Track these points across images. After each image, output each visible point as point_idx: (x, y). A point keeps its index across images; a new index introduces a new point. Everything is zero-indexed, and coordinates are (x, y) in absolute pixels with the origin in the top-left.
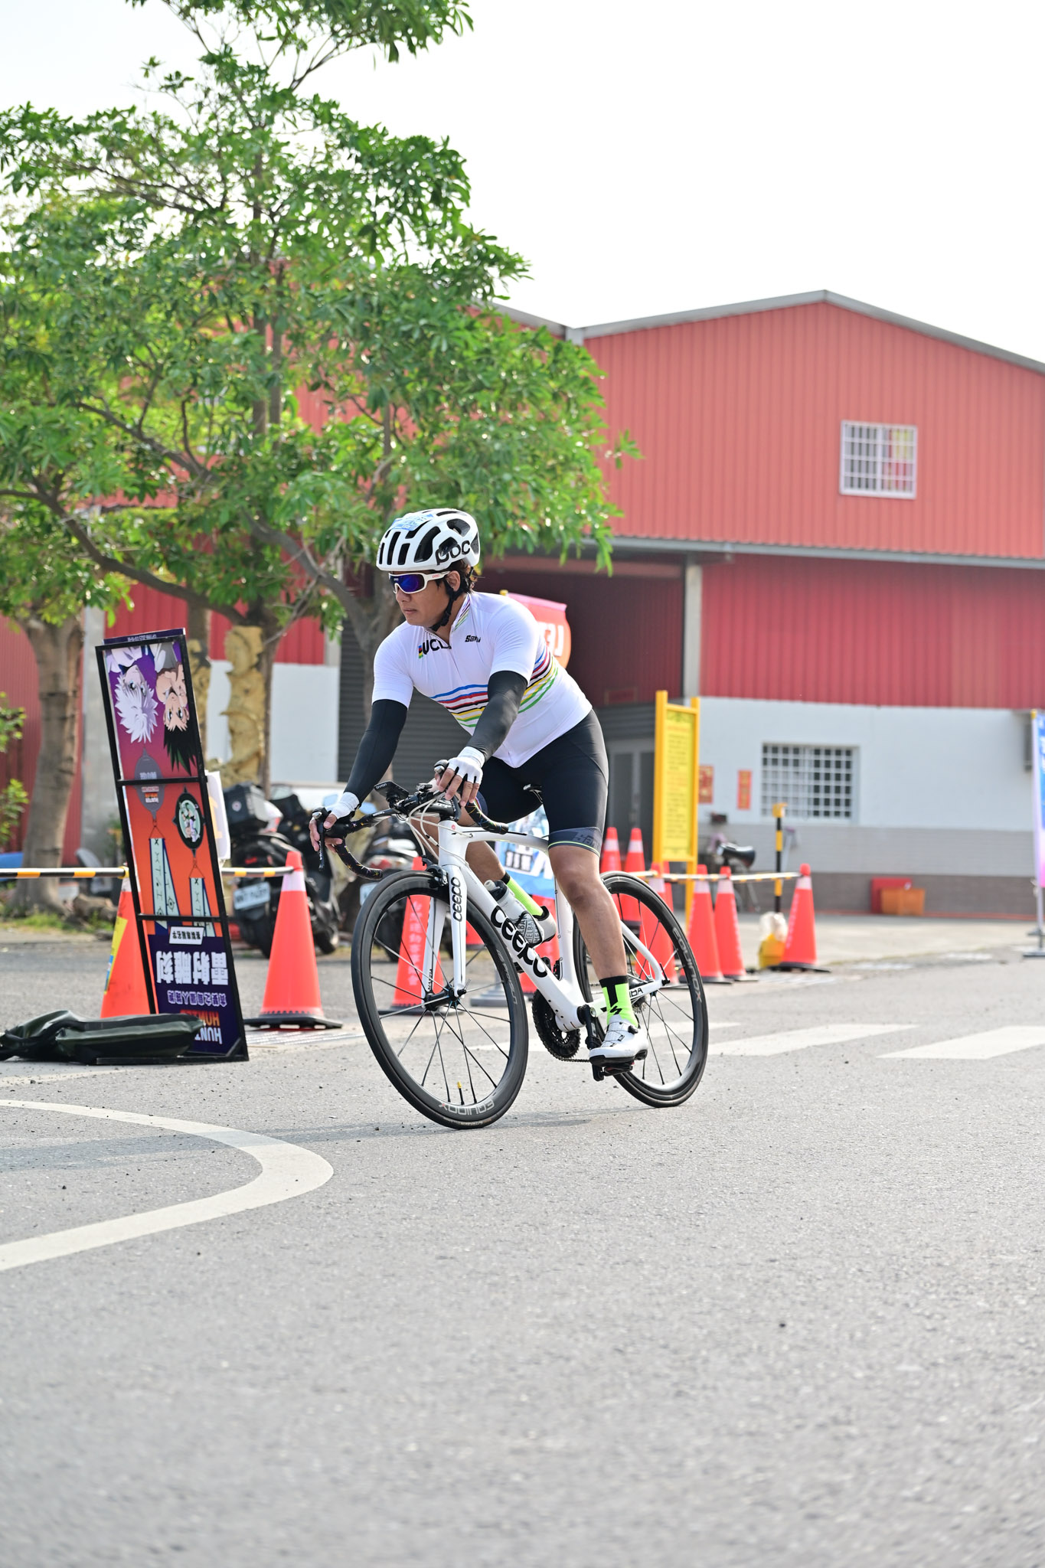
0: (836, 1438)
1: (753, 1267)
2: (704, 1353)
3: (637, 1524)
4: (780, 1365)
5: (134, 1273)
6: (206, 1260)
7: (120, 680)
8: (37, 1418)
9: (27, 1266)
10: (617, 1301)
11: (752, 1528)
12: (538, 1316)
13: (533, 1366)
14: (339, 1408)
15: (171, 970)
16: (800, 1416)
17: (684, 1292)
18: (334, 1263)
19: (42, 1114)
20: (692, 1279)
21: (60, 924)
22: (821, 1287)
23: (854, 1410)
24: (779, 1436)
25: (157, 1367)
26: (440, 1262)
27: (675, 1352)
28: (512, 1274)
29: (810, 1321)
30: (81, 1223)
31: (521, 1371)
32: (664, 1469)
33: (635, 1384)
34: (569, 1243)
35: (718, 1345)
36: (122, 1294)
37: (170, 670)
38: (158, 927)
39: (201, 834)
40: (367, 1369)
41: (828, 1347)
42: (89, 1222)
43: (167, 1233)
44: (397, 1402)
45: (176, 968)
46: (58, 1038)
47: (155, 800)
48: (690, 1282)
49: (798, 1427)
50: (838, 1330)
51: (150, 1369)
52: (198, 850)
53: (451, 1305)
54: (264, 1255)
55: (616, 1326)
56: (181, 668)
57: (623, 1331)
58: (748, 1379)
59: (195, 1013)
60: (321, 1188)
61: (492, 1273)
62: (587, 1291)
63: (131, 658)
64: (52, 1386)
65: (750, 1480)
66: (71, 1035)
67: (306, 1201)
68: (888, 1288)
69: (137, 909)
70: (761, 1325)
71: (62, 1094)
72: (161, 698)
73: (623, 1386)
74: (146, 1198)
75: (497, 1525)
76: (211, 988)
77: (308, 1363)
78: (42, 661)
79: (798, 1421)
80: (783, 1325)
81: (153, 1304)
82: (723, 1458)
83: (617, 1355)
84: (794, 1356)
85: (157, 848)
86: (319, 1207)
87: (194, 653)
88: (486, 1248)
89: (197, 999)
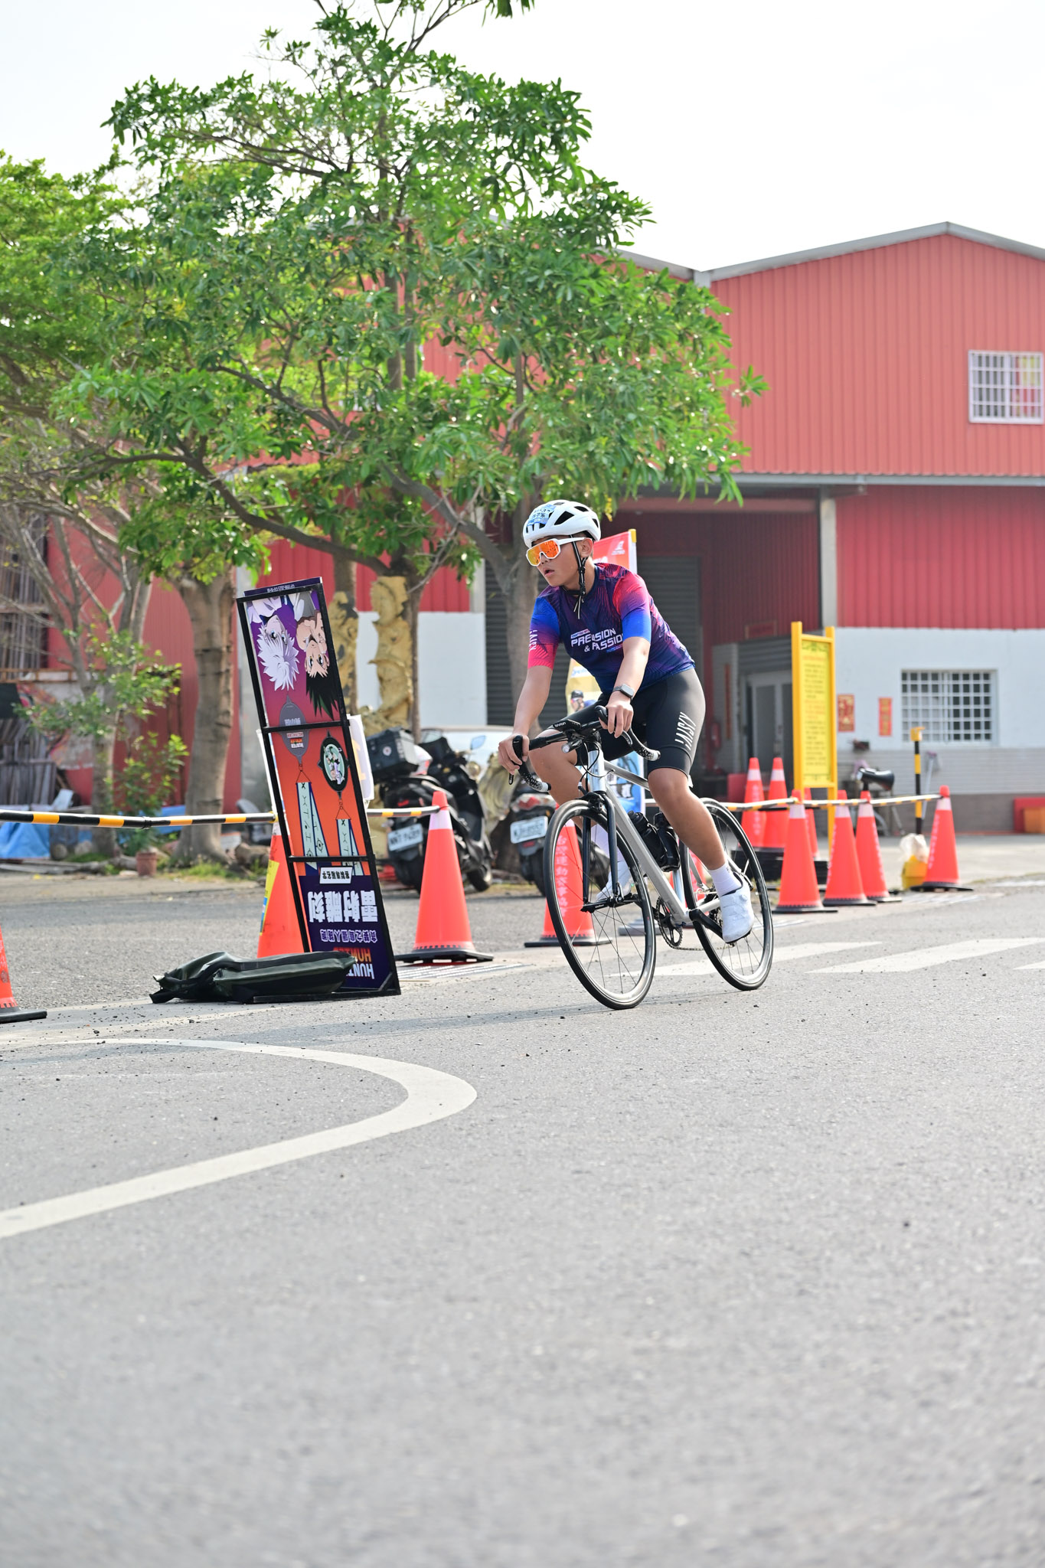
0: (953, 1330)
1: (881, 1171)
2: (828, 1253)
3: (753, 1415)
4: (902, 1262)
5: (279, 1196)
6: (348, 1182)
8: (178, 1334)
9: (176, 1193)
10: (746, 1207)
11: (866, 1417)
12: (669, 1224)
13: (660, 1271)
14: (469, 1316)
15: (321, 909)
16: (919, 1309)
17: (812, 1197)
18: (473, 1181)
19: (198, 1051)
20: (821, 1184)
21: (223, 872)
22: (947, 1188)
23: (973, 1302)
24: (897, 1329)
25: (295, 1283)
26: (576, 1176)
27: (800, 1253)
28: (645, 1185)
29: (934, 1220)
30: (230, 1151)
31: (649, 1275)
32: (782, 1364)
33: (758, 1285)
34: (702, 1154)
35: (842, 1245)
36: (266, 1216)
37: (309, 619)
38: (308, 868)
39: (346, 776)
40: (499, 1278)
41: (950, 1244)
42: (239, 1150)
43: (312, 1158)
44: (527, 1309)
45: (328, 907)
46: (215, 979)
47: (302, 745)
48: (818, 1187)
49: (917, 1320)
50: (961, 1228)
51: (289, 1286)
52: (343, 792)
53: (584, 1216)
54: (405, 1175)
55: (744, 1230)
56: (319, 616)
57: (750, 1235)
58: (870, 1277)
59: (347, 950)
60: (464, 1111)
61: (626, 1185)
62: (718, 1199)
63: (270, 608)
64: (196, 1303)
65: (866, 1372)
66: (228, 976)
67: (449, 1123)
68: (1013, 1187)
69: (288, 852)
70: (886, 1225)
71: (218, 1032)
72: (302, 646)
73: (747, 1286)
74: (294, 1126)
75: (617, 1421)
76: (362, 925)
77: (442, 1275)
78: (196, 619)
79: (917, 1315)
80: (907, 1225)
81: (295, 1225)
82: (842, 1352)
83: (743, 1258)
84: (916, 1253)
85: (304, 792)
86: (461, 1129)
87: (340, 605)
88: (621, 1162)
89: (349, 936)
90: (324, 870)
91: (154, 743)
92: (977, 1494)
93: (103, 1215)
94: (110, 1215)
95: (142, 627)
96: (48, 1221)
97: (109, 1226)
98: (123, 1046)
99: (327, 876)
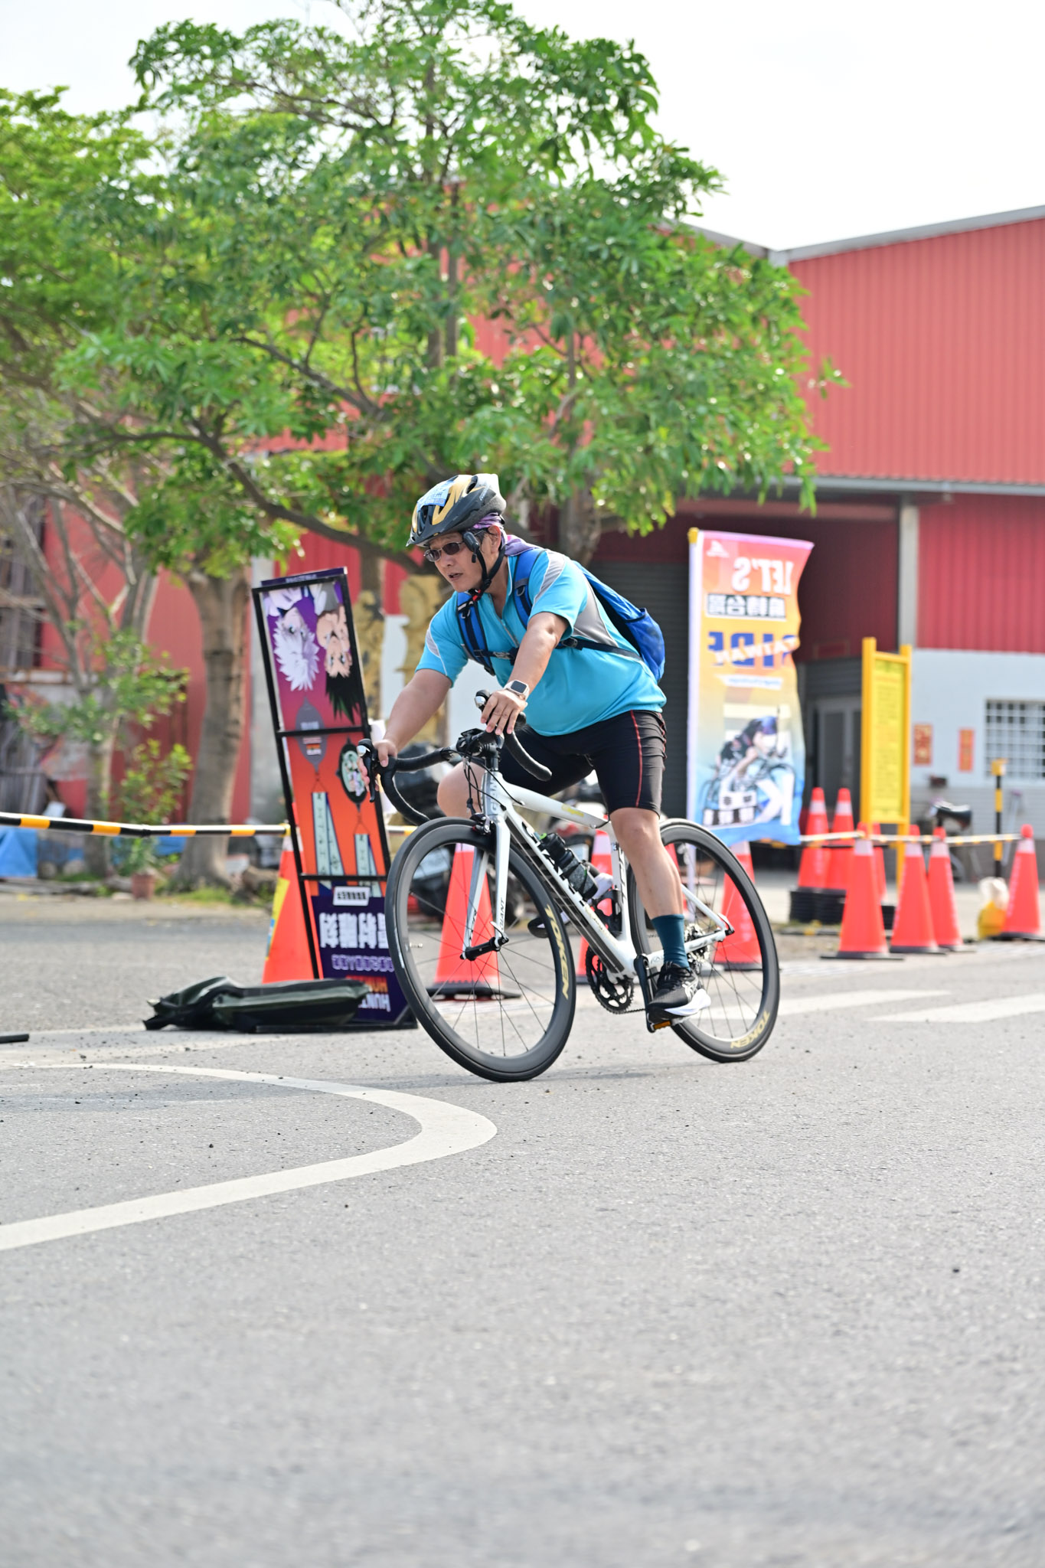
0: (999, 1374)
1: (932, 1219)
2: (869, 1296)
3: (777, 1449)
4: (949, 1306)
5: (277, 1224)
6: (354, 1212)
7: (279, 623)
8: (164, 1354)
9: (165, 1218)
10: (784, 1249)
11: (898, 1454)
12: (698, 1263)
13: (686, 1309)
14: (478, 1346)
15: (334, 933)
16: (962, 1353)
17: (856, 1241)
18: (488, 1215)
19: (197, 1078)
20: (866, 1229)
21: (228, 896)
22: (1002, 1237)
23: (1022, 1348)
24: (937, 1371)
25: (292, 1309)
26: (600, 1214)
27: (839, 1295)
28: (675, 1225)
29: (986, 1267)
30: (226, 1179)
31: (673, 1313)
32: (812, 1400)
33: (792, 1324)
34: (740, 1196)
35: (885, 1288)
36: (262, 1243)
37: (331, 612)
38: (321, 888)
40: (512, 1311)
41: (1002, 1290)
42: (234, 1178)
43: (315, 1187)
44: (540, 1341)
45: (342, 931)
46: (216, 1005)
47: (317, 751)
48: (864, 1232)
49: (960, 1363)
50: (1015, 1275)
51: (285, 1311)
53: (607, 1253)
54: (415, 1208)
55: (779, 1272)
56: (342, 610)
57: (786, 1276)
58: (912, 1320)
59: (361, 979)
60: (482, 1146)
61: (654, 1224)
62: (753, 1240)
63: (289, 600)
64: (182, 1325)
65: (901, 1411)
66: (229, 1002)
67: (465, 1158)
69: (299, 868)
70: (933, 1271)
71: (217, 1060)
72: (323, 643)
73: (779, 1326)
74: (296, 1155)
75: (631, 1451)
76: (378, 952)
77: (451, 1305)
78: (206, 617)
79: (960, 1358)
80: (956, 1271)
81: (294, 1252)
82: (876, 1391)
83: (778, 1298)
84: (964, 1299)
85: (319, 802)
86: (478, 1164)
87: (366, 607)
88: (652, 1201)
89: (364, 964)
90: (338, 890)
91: (155, 753)
92: (1011, 1530)
93: (86, 1236)
94: (94, 1237)
95: (146, 625)
96: (26, 1241)
97: (92, 1247)
98: (111, 1071)
99: (341, 897)
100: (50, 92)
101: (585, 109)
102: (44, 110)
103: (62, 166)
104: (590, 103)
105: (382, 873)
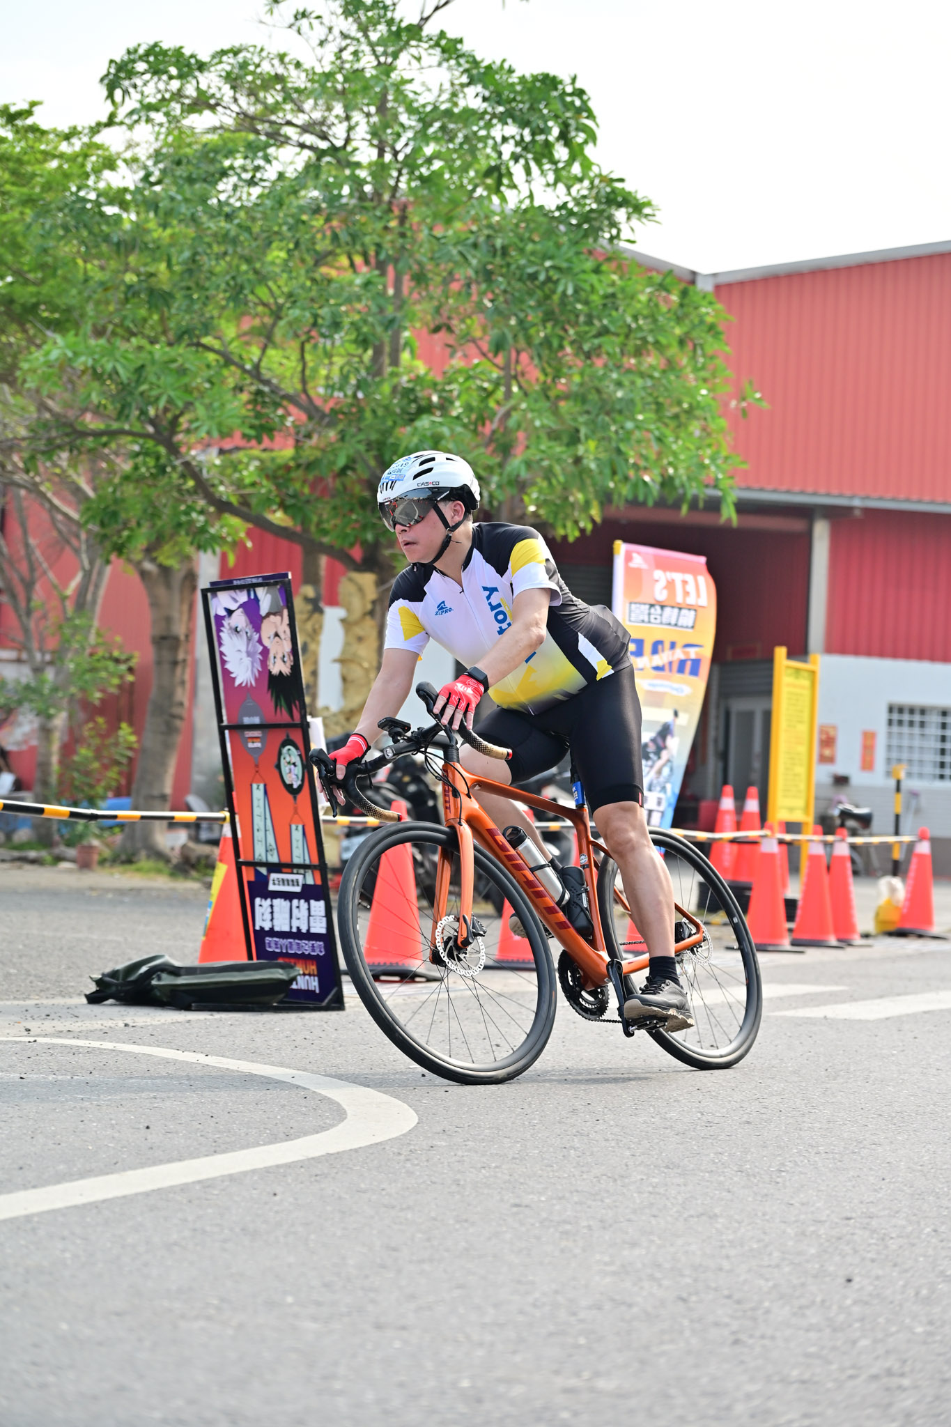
0: (888, 1389)
1: (827, 1224)
2: (767, 1304)
4: (841, 1318)
5: (210, 1211)
6: (281, 1201)
7: (225, 623)
8: (100, 1344)
9: (104, 1201)
10: (686, 1252)
12: (606, 1264)
13: (594, 1312)
14: (397, 1344)
15: (269, 917)
16: (853, 1367)
17: (755, 1246)
18: (409, 1208)
19: (135, 1056)
20: (765, 1233)
21: (167, 870)
22: (893, 1245)
23: (909, 1363)
24: (830, 1385)
25: (222, 1300)
26: (515, 1209)
27: (739, 1302)
28: (585, 1223)
29: (878, 1278)
30: (161, 1162)
31: (582, 1315)
32: (711, 1412)
33: (693, 1331)
34: (646, 1195)
35: (782, 1297)
36: (195, 1230)
37: (275, 614)
38: (258, 873)
39: (303, 780)
40: (430, 1308)
41: (891, 1302)
42: (170, 1161)
43: (245, 1173)
44: (456, 1341)
45: (275, 915)
46: (154, 982)
47: (258, 745)
48: (762, 1236)
49: (851, 1377)
50: (904, 1286)
51: (216, 1302)
52: (299, 797)
53: (520, 1251)
54: (340, 1198)
55: (683, 1276)
56: (285, 612)
57: (688, 1280)
58: (808, 1330)
59: (292, 961)
60: (404, 1135)
61: (565, 1222)
62: (658, 1242)
63: (236, 601)
64: (118, 1314)
66: (167, 980)
67: (387, 1147)
69: (237, 855)
70: (827, 1279)
71: (154, 1037)
72: (266, 642)
73: (681, 1332)
74: (228, 1139)
76: (309, 936)
77: (372, 1301)
78: (155, 604)
79: (851, 1372)
80: (849, 1281)
81: (225, 1241)
82: (772, 1404)
83: (681, 1304)
84: (856, 1310)
85: (258, 793)
86: (399, 1154)
87: (307, 600)
88: (560, 1198)
89: (295, 947)
90: (273, 876)
91: (103, 730)
93: (28, 1218)
94: (36, 1219)
95: (98, 608)
97: (34, 1230)
98: (54, 1046)
99: (276, 882)
100: (25, 106)
101: (528, 138)
102: (19, 123)
103: (34, 175)
104: (533, 134)
105: (316, 861)
